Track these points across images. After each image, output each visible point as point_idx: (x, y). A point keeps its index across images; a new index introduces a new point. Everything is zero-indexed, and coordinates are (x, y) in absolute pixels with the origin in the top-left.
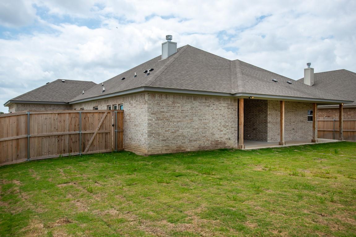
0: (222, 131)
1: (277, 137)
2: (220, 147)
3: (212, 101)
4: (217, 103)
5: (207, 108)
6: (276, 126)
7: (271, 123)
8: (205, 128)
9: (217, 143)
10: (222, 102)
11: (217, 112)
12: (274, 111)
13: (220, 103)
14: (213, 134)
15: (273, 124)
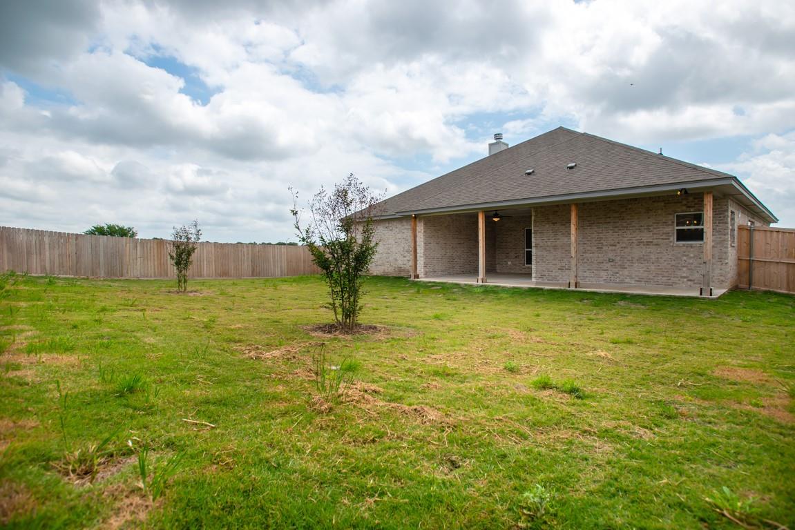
0: (405, 257)
1: (557, 274)
2: (403, 274)
3: (395, 224)
4: (400, 226)
5: (390, 232)
6: (554, 253)
7: (541, 247)
8: (389, 253)
9: (400, 270)
10: (405, 224)
11: (399, 236)
12: (547, 226)
13: (403, 226)
14: (396, 260)
15: (545, 249)
